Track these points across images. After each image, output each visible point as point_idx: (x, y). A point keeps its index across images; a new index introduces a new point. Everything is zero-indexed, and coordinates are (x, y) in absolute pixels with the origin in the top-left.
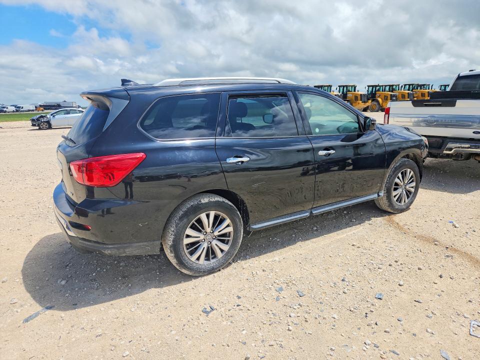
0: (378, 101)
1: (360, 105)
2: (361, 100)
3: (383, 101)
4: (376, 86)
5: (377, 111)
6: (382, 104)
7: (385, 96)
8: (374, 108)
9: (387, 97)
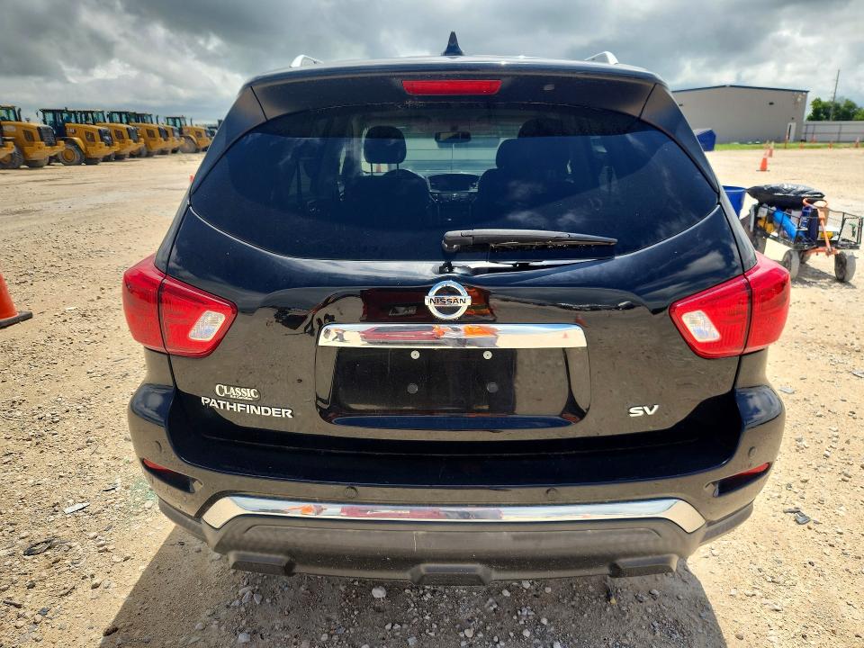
0: (74, 143)
1: (42, 151)
2: (42, 140)
3: (86, 145)
4: (61, 112)
5: (80, 164)
6: (86, 149)
7: (87, 133)
8: (69, 157)
9: (92, 135)
